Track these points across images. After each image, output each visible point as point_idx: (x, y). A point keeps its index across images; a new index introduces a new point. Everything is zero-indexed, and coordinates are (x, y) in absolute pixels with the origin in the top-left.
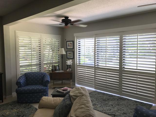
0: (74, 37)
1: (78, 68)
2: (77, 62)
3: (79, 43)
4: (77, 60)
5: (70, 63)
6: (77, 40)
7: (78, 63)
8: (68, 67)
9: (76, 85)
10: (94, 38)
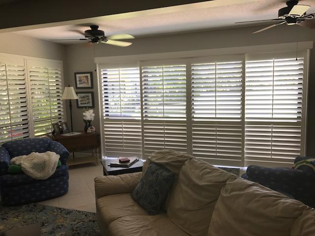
0: (95, 64)
1: (105, 126)
2: (102, 113)
3: (105, 76)
4: (102, 109)
5: (91, 116)
6: (102, 70)
7: (104, 115)
8: (86, 124)
9: (103, 157)
10: (139, 68)
